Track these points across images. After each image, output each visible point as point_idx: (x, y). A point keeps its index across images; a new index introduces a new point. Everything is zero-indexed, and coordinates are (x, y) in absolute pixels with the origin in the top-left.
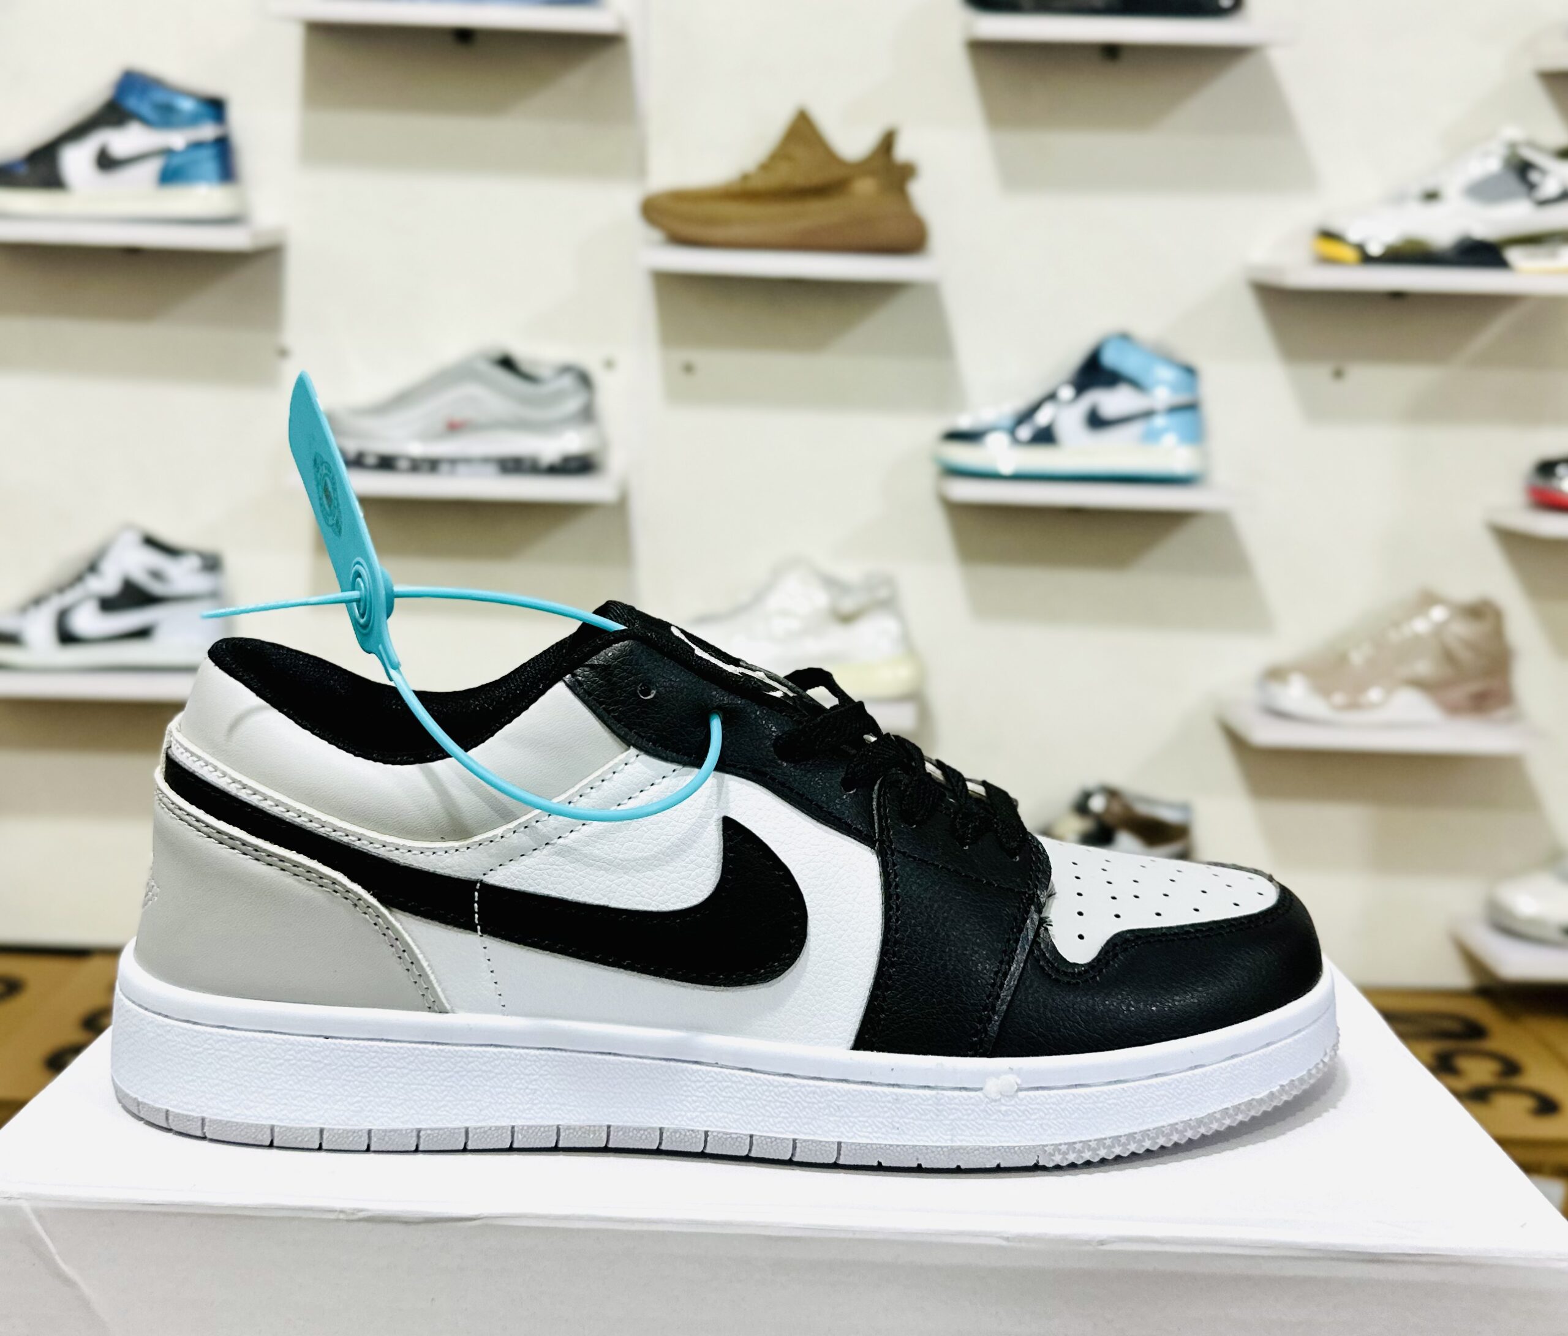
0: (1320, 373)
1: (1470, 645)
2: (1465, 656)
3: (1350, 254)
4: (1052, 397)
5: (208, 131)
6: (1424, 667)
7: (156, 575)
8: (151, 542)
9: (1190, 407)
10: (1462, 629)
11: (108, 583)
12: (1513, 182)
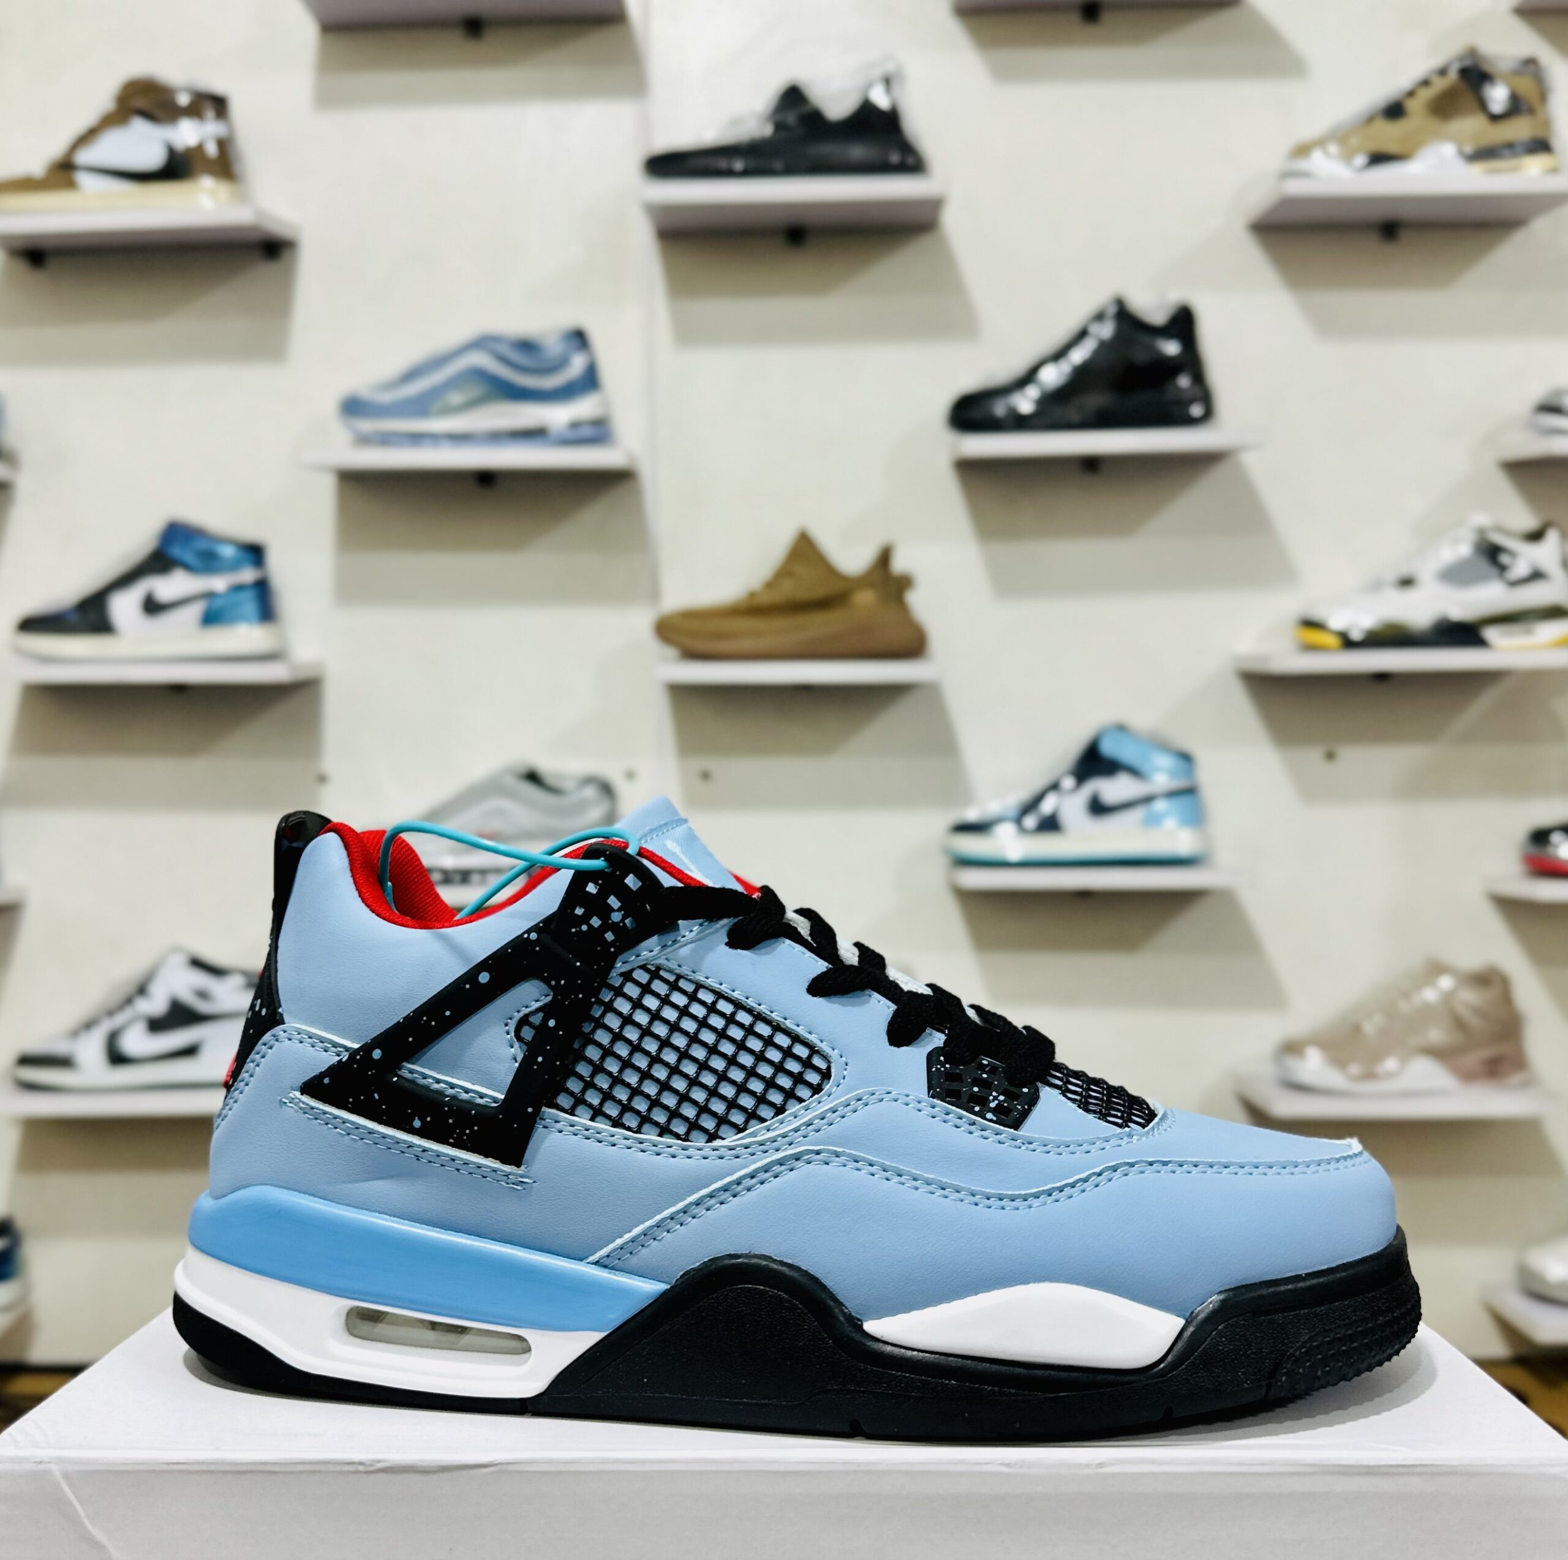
0: (1314, 755)
1: (1480, 1012)
2: (1474, 1021)
3: (1332, 641)
4: (1055, 787)
5: (248, 575)
6: (1436, 1035)
7: (203, 995)
8: (197, 963)
9: (1188, 792)
10: (1470, 997)
11: (156, 1004)
12: (1484, 566)
